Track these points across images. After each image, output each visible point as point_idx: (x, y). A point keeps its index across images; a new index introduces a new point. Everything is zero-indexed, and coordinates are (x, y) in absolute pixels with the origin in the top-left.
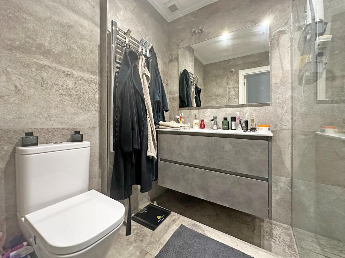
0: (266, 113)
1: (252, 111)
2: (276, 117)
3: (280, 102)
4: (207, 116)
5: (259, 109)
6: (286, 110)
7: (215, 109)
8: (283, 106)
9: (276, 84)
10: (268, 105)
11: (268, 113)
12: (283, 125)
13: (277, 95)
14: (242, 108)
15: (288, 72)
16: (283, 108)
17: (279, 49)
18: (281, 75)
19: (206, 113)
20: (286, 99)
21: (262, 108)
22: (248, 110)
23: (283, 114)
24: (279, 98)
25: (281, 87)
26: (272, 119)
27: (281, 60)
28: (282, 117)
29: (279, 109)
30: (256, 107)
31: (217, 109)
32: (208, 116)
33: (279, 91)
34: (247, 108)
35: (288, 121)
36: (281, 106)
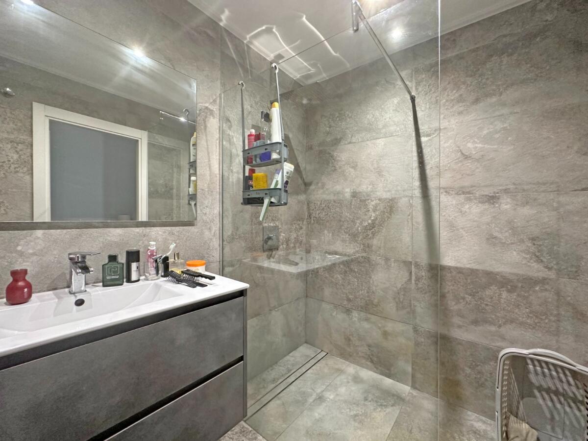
0: (189, 238)
1: (166, 234)
2: (202, 245)
3: (208, 220)
4: (31, 251)
5: (179, 232)
6: (214, 233)
7: (65, 231)
8: (210, 226)
9: (203, 190)
10: (190, 224)
11: (192, 237)
12: (211, 256)
13: (204, 208)
14: (148, 230)
15: (217, 177)
16: (210, 229)
17: (206, 136)
18: (209, 178)
19: (22, 242)
20: (214, 216)
21: (184, 230)
22: (160, 233)
23: (211, 239)
24: (206, 213)
25: (208, 196)
26: (198, 248)
27: (208, 154)
28: (210, 243)
29: (206, 231)
30: (173, 228)
31: (75, 232)
32: (34, 254)
33: (206, 202)
34: (158, 228)
35: (216, 249)
36: (209, 226)
